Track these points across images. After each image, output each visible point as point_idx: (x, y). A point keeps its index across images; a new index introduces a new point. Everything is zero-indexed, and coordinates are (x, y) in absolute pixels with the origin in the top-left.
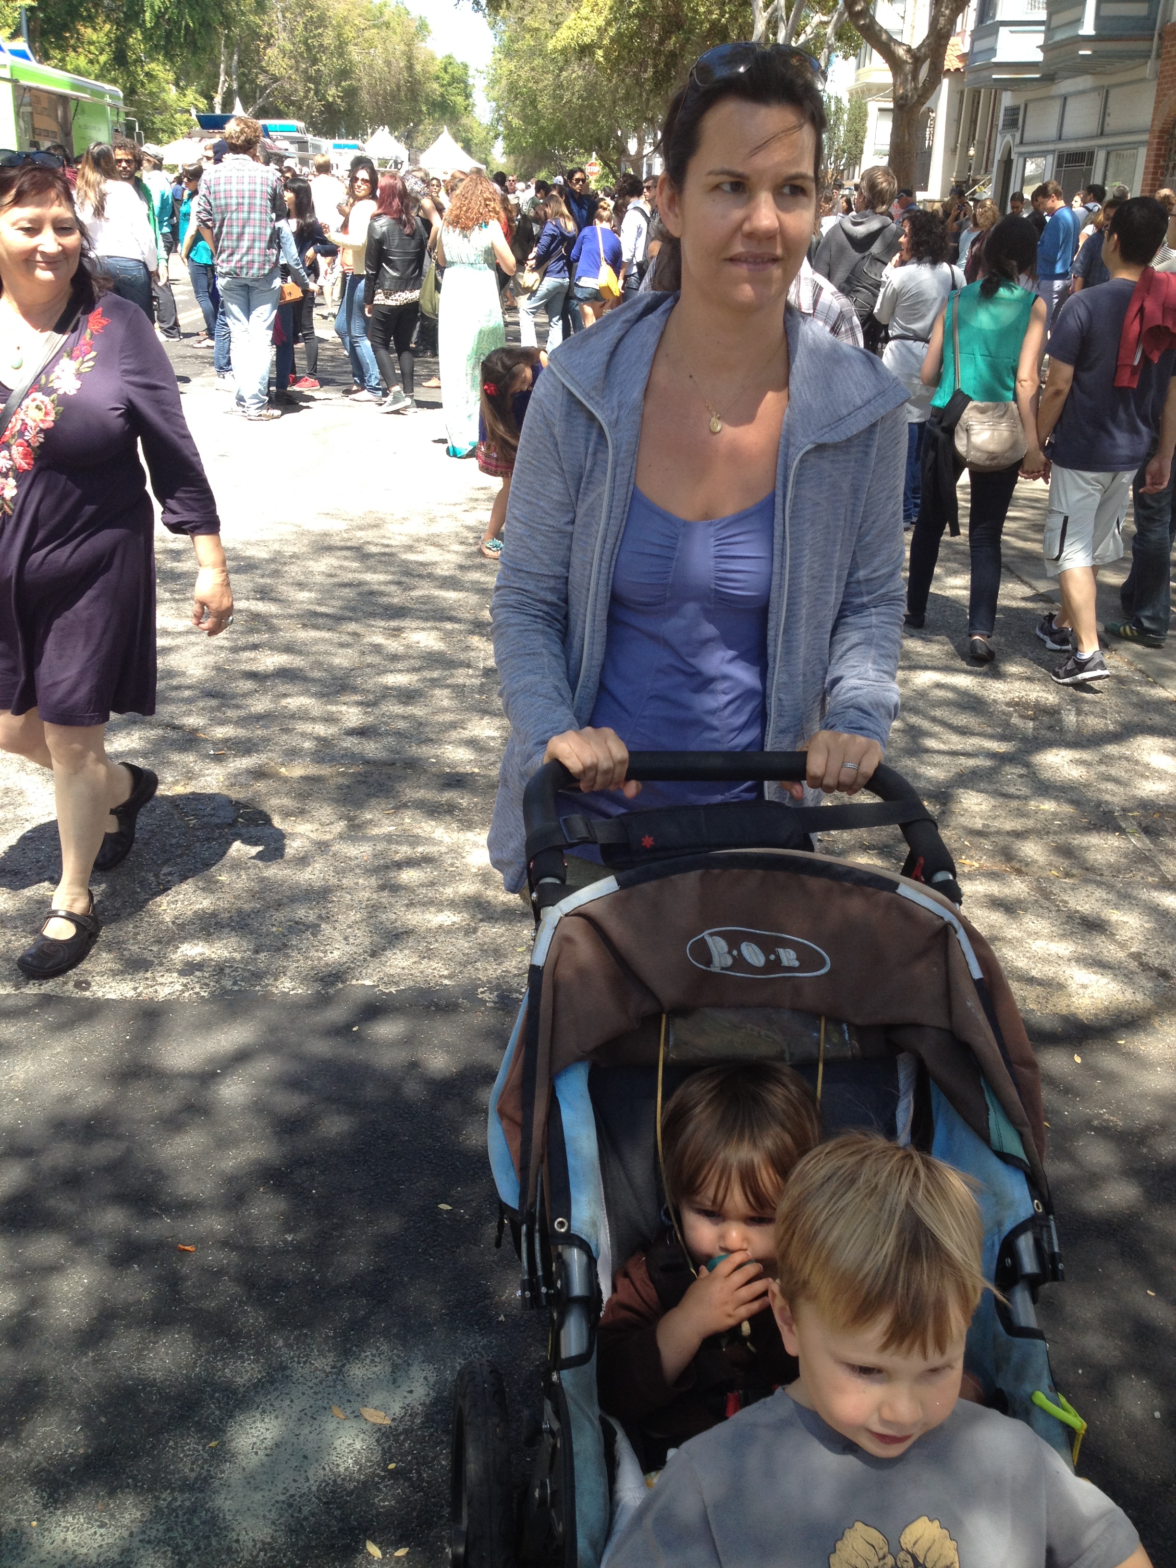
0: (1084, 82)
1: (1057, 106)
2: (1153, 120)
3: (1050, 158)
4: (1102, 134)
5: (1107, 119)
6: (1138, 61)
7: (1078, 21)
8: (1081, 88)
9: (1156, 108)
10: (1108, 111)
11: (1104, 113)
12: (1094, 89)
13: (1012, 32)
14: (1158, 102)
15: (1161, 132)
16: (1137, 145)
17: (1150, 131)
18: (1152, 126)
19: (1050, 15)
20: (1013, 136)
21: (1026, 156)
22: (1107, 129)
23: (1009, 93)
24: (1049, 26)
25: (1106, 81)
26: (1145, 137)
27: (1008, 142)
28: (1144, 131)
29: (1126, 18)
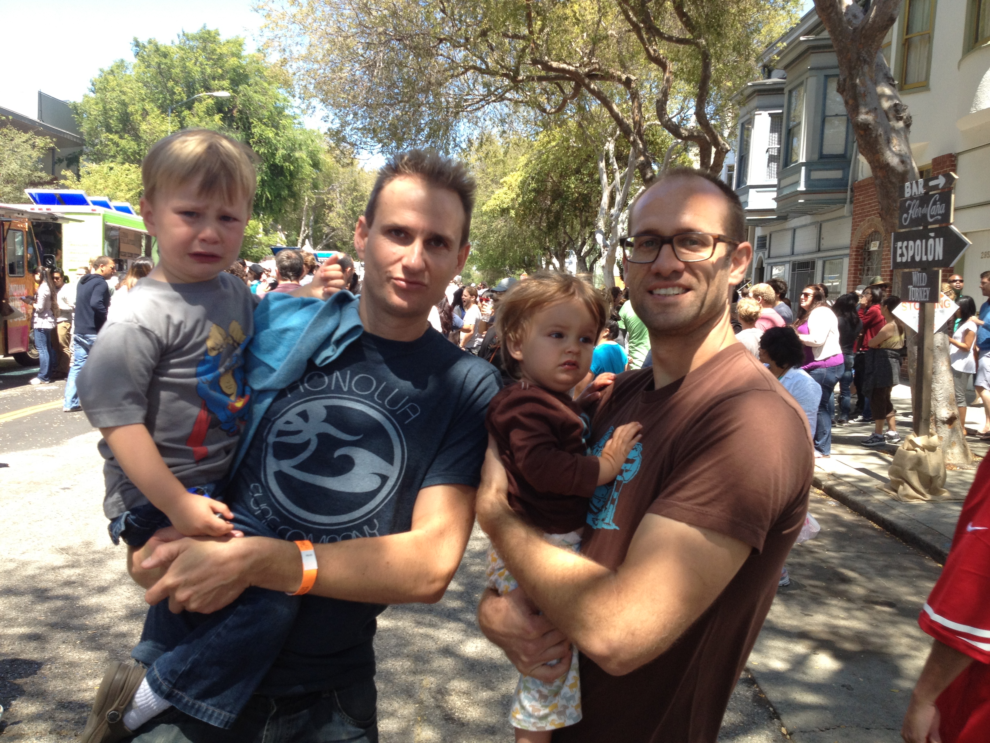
0: (806, 220)
1: (789, 234)
2: (851, 241)
3: (787, 266)
4: (819, 250)
5: (822, 241)
6: (839, 206)
7: (797, 183)
8: (804, 223)
9: (852, 234)
10: (822, 236)
11: (820, 238)
12: (811, 224)
13: (758, 192)
14: (854, 230)
15: (857, 248)
16: (842, 256)
17: (851, 248)
18: (851, 244)
19: (779, 181)
20: (764, 254)
21: (772, 265)
22: (822, 247)
23: (760, 228)
24: (779, 187)
25: (820, 218)
26: (847, 251)
27: (761, 257)
28: (846, 248)
29: (827, 180)
